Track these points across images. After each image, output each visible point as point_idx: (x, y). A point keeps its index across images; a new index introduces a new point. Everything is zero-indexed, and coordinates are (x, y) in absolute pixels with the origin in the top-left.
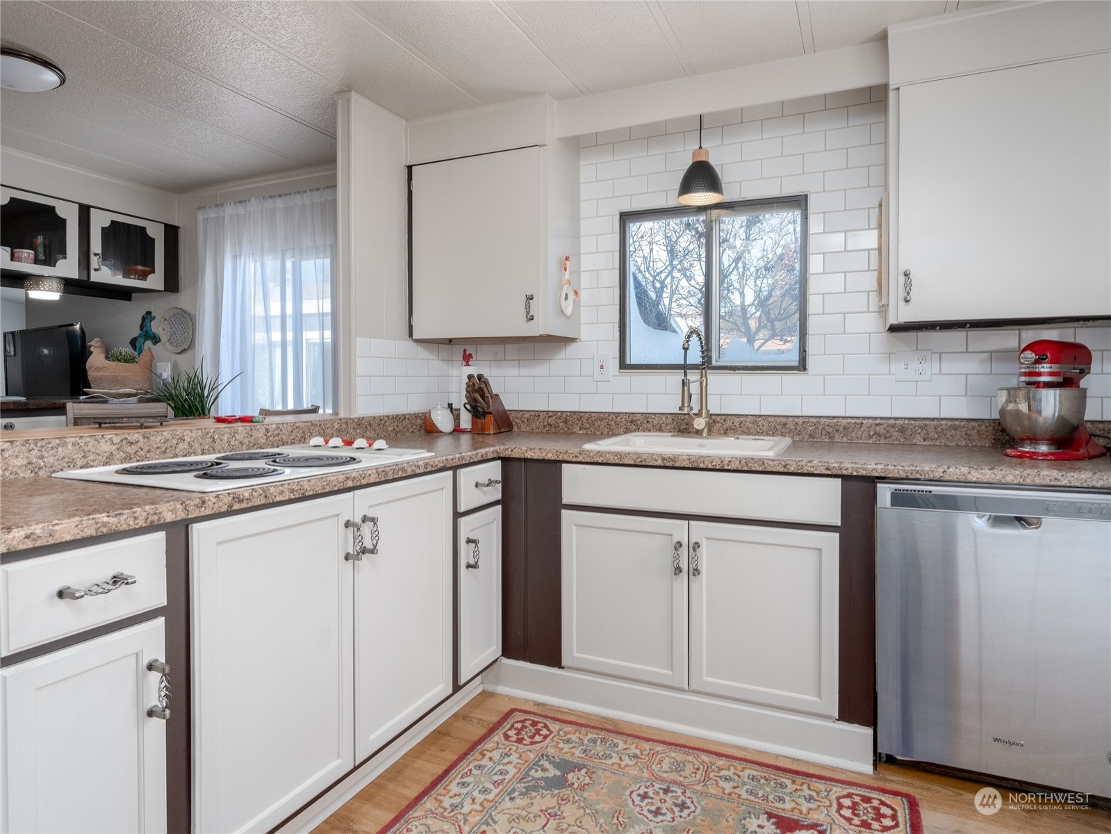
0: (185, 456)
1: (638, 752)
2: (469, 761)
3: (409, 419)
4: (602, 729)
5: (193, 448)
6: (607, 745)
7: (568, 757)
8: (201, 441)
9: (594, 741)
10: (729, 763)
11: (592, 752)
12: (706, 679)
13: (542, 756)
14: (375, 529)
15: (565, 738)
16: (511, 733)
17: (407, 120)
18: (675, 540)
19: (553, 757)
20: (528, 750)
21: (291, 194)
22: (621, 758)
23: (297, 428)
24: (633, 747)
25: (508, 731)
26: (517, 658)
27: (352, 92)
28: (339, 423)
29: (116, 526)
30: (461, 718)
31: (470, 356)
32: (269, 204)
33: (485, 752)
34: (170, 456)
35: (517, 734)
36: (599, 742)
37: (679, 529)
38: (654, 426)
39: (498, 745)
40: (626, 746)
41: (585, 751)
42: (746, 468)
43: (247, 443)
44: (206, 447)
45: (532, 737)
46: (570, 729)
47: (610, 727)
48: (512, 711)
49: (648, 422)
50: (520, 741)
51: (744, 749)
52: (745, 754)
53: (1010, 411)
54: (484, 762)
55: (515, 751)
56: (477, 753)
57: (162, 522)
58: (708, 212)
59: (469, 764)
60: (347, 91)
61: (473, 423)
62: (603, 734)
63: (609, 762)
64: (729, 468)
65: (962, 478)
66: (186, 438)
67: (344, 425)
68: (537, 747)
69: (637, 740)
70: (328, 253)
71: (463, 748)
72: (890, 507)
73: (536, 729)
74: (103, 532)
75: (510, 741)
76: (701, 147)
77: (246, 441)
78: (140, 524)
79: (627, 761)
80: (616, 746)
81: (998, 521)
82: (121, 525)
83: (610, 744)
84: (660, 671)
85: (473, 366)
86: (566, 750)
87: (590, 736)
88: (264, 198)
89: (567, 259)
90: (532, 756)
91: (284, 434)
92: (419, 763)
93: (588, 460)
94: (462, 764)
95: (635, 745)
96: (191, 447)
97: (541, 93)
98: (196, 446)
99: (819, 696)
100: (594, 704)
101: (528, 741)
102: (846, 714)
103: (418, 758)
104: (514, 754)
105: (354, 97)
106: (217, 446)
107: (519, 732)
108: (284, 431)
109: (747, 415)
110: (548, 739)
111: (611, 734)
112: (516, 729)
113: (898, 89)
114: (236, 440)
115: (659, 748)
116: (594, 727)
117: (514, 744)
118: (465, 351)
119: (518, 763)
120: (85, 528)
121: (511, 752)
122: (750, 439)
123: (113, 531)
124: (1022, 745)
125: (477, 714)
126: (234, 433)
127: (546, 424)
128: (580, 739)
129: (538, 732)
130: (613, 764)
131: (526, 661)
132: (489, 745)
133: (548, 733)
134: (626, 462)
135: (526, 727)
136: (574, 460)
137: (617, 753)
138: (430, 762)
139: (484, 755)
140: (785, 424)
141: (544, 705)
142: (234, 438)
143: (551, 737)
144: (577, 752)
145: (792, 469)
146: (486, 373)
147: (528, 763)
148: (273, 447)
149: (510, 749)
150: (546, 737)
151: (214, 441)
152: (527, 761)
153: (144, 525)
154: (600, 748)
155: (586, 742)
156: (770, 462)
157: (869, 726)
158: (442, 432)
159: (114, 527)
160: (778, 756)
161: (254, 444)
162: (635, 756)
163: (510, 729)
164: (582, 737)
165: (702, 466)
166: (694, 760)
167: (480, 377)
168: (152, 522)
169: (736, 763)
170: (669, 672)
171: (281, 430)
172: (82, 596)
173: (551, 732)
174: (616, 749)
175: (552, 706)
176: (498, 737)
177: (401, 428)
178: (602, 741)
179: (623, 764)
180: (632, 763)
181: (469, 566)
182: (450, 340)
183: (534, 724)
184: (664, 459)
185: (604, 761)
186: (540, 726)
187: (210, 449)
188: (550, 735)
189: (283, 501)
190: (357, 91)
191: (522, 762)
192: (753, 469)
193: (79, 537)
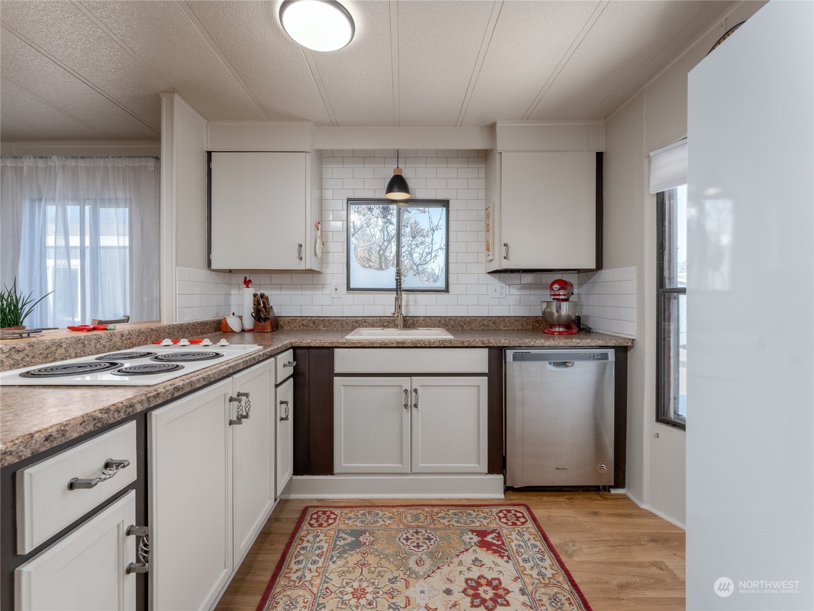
0: (62, 359)
1: (391, 515)
2: (295, 546)
3: (209, 324)
4: (366, 506)
5: (69, 352)
6: (373, 515)
7: (354, 528)
8: (75, 346)
9: (364, 514)
10: (440, 509)
11: (367, 521)
12: (422, 465)
13: (339, 531)
14: (247, 400)
15: (347, 517)
16: (313, 522)
17: (208, 120)
18: (404, 389)
19: (346, 530)
20: (328, 530)
21: (93, 157)
22: (384, 521)
23: (142, 333)
24: (387, 513)
25: (310, 521)
26: (302, 474)
27: (176, 94)
28: (168, 328)
29: (107, 421)
30: (274, 521)
31: (250, 281)
32: (72, 163)
33: (303, 538)
34: (51, 359)
35: (317, 522)
36: (367, 515)
37: (405, 382)
38: (369, 324)
39: (308, 532)
40: (383, 513)
41: (362, 522)
42: (442, 346)
43: (109, 346)
44: (79, 351)
45: (327, 521)
46: (347, 511)
47: (368, 505)
48: (306, 509)
49: (365, 322)
50: (320, 525)
51: (442, 500)
52: (444, 502)
53: (548, 312)
54: (305, 544)
55: (321, 532)
56: (298, 540)
57: (134, 413)
58: (398, 203)
59: (295, 549)
60: (171, 92)
61: (255, 325)
62: (368, 509)
63: (379, 524)
64: (434, 346)
65: (542, 345)
66: (63, 345)
67: (172, 330)
68: (333, 526)
69: (387, 508)
70: (128, 205)
71: (286, 539)
72: (512, 361)
73: (327, 516)
74: (98, 427)
75: (315, 527)
76: (398, 168)
77: (107, 345)
78: (122, 416)
79: (388, 522)
80: (378, 514)
81: (556, 364)
82: (110, 419)
83: (374, 514)
84: (395, 466)
85: (252, 288)
86: (351, 524)
87: (361, 512)
88: (66, 157)
89: (319, 223)
90: (333, 533)
91: (133, 338)
92: (261, 557)
93: (352, 346)
94: (291, 549)
95: (388, 511)
96: (67, 351)
97: (308, 120)
98: (71, 351)
99: (479, 463)
100: (354, 493)
101: (325, 524)
102: (491, 470)
103: (258, 554)
104: (321, 534)
105: (177, 98)
106: (87, 350)
107: (317, 520)
108: (133, 336)
109: (420, 317)
110: (337, 520)
111: (372, 508)
112: (315, 519)
113: (501, 153)
114: (101, 344)
115: (402, 510)
116: (360, 507)
117: (318, 528)
118: (245, 278)
119: (326, 539)
120: (86, 425)
121: (319, 533)
122: (424, 330)
123: (105, 425)
124: (567, 469)
125: (284, 515)
126: (99, 339)
127: (301, 324)
128: (356, 515)
129: (329, 517)
130: (381, 525)
131: (309, 475)
132: (302, 533)
133: (335, 516)
134: (376, 345)
135: (320, 516)
136: (343, 346)
137: (380, 518)
138: (268, 554)
139: (303, 540)
140: (440, 321)
141: (323, 500)
142: (99, 343)
143: (338, 518)
144: (358, 523)
145: (466, 345)
146: (267, 293)
147: (332, 538)
148: (126, 348)
149: (317, 532)
150: (335, 519)
151: (84, 346)
152: (331, 537)
153: (124, 417)
154: (369, 518)
155: (360, 516)
156: (455, 342)
157: (501, 474)
158: (235, 332)
159: (106, 421)
160: (460, 500)
161: (114, 347)
162: (391, 518)
163: (311, 520)
164: (356, 514)
165: (419, 345)
166: (423, 512)
167: (262, 296)
168: (129, 413)
169: (443, 508)
170: (401, 465)
171: (132, 335)
172: (96, 484)
173: (337, 515)
174: (379, 516)
175: (329, 499)
176: (305, 526)
177: (205, 330)
178: (369, 513)
179: (387, 524)
180: (391, 522)
181: (282, 419)
182: (230, 271)
183: (324, 513)
184: (398, 343)
185: (375, 525)
186: (328, 513)
187: (82, 352)
188: (337, 517)
189: (200, 387)
190: (179, 94)
191: (328, 538)
192: (446, 346)
193: (82, 433)
